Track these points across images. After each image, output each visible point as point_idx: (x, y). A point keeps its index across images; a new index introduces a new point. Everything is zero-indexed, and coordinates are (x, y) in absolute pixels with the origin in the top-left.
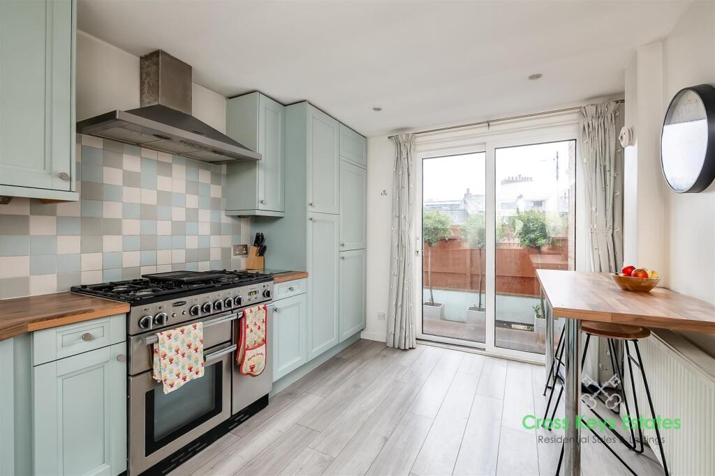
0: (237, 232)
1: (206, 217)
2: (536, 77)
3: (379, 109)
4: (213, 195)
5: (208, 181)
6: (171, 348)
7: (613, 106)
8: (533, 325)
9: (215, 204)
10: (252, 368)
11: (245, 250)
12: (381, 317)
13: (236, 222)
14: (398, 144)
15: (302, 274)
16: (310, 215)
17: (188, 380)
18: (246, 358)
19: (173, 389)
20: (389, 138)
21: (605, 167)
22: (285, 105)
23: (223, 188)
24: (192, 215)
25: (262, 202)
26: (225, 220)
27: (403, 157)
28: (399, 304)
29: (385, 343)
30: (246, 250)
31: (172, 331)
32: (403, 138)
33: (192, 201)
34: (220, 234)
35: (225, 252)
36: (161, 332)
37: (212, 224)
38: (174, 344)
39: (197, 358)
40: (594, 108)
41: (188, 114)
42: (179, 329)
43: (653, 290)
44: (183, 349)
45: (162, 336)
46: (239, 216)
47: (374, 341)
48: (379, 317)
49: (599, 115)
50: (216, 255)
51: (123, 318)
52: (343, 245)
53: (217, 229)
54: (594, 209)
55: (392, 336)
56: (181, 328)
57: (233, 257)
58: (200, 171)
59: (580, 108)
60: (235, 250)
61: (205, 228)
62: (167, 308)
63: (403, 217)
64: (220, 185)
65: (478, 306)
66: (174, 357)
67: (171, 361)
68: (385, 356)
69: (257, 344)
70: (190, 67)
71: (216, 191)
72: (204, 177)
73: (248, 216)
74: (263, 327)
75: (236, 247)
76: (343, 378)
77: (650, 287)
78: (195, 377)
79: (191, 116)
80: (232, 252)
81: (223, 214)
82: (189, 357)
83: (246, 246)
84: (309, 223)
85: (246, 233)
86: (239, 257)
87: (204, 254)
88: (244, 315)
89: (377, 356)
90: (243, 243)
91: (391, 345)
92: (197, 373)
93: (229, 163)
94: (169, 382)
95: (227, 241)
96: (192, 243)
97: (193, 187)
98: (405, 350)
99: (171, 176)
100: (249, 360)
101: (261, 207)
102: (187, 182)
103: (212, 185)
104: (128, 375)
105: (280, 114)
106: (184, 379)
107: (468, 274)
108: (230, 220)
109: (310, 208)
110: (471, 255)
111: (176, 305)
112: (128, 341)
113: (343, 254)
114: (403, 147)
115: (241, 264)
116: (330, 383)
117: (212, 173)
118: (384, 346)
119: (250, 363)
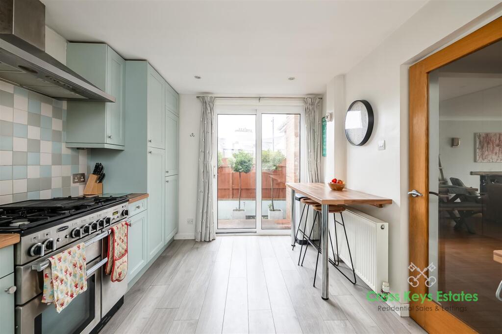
0: (75, 162)
1: (47, 147)
2: (292, 79)
3: (199, 78)
4: (54, 128)
5: (51, 115)
6: (61, 270)
7: (318, 100)
8: (267, 216)
9: (56, 137)
10: (120, 274)
11: (82, 178)
12: (190, 222)
13: (74, 153)
14: (204, 103)
15: (144, 195)
16: (149, 149)
17: (75, 296)
18: (116, 267)
19: (64, 307)
20: (198, 97)
21: (314, 130)
22: (126, 60)
23: (63, 122)
24: (35, 146)
25: (110, 137)
26: (65, 151)
27: (208, 112)
28: (205, 211)
29: (194, 240)
30: (84, 178)
31: (61, 255)
32: (208, 99)
33: (34, 132)
34: (60, 164)
35: (65, 180)
36: (51, 256)
37: (53, 155)
38: (63, 265)
39: (81, 275)
40: (310, 99)
41: (41, 49)
42: (66, 252)
43: (343, 189)
44: (71, 269)
45: (54, 260)
46: (78, 148)
47: (185, 240)
48: (188, 222)
49: (312, 104)
50: (57, 183)
51: (11, 251)
52: (167, 172)
53: (57, 160)
54: (310, 151)
55: (200, 234)
56: (69, 250)
57: (72, 185)
58: (42, 104)
59: (304, 98)
60: (74, 179)
61: (46, 158)
62: (53, 233)
63: (207, 152)
64: (61, 119)
65: (238, 208)
66: (64, 278)
67: (62, 281)
68: (197, 248)
69: (121, 255)
70: (44, 6)
71: (57, 125)
72: (46, 110)
73: (87, 148)
74: (125, 240)
75: (75, 175)
76: (175, 269)
77: (343, 188)
78: (81, 291)
79: (44, 52)
80: (72, 180)
81: (63, 145)
82: (75, 276)
83: (83, 175)
84: (149, 155)
85: (85, 164)
86: (78, 184)
87: (46, 183)
88: (113, 232)
89: (192, 249)
90: (81, 172)
91: (199, 240)
92: (82, 288)
93: (70, 100)
94: (60, 302)
95: (67, 170)
96: (34, 172)
97: (35, 119)
98: (210, 241)
99: (12, 106)
100: (118, 268)
101: (108, 141)
102: (29, 113)
103: (53, 119)
104: (16, 306)
105: (122, 66)
106: (72, 296)
107: (231, 189)
108: (69, 152)
109: (149, 144)
110: (233, 176)
111: (61, 230)
112: (16, 272)
113: (167, 179)
114: (208, 106)
115: (78, 191)
116: (167, 274)
117: (54, 108)
118: (194, 241)
119: (119, 271)
